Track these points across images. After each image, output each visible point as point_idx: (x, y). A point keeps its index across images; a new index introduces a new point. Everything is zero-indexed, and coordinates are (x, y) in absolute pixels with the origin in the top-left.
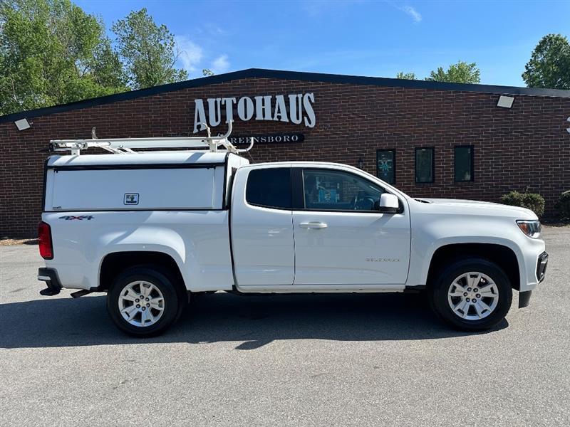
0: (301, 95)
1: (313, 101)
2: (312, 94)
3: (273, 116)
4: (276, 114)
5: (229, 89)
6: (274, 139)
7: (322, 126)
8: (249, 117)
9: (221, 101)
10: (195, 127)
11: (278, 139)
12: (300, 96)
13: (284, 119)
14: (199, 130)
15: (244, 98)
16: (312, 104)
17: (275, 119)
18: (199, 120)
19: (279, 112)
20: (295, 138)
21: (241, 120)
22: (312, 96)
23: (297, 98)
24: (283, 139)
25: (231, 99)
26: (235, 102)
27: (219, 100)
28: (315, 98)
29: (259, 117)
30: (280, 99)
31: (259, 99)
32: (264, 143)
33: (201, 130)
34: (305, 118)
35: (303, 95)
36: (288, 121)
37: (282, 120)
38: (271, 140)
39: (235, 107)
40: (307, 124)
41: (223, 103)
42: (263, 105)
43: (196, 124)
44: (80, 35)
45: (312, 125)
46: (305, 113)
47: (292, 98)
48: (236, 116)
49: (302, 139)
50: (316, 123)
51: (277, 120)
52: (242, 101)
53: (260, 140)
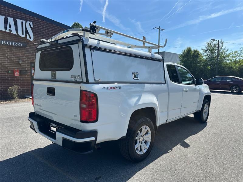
1: (32, 27)
3: (6, 29)
4: (8, 28)
6: (6, 43)
11: (9, 43)
12: (24, 22)
13: (14, 32)
17: (8, 31)
19: (10, 27)
20: (20, 45)
22: (31, 23)
23: (22, 22)
24: (12, 44)
28: (33, 25)
34: (27, 35)
35: (26, 22)
37: (12, 32)
45: (32, 40)
46: (27, 32)
47: (19, 22)
49: (25, 46)
50: (34, 39)
51: (9, 32)
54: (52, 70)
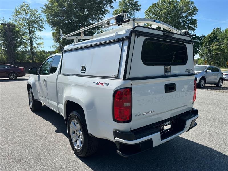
54: (165, 65)
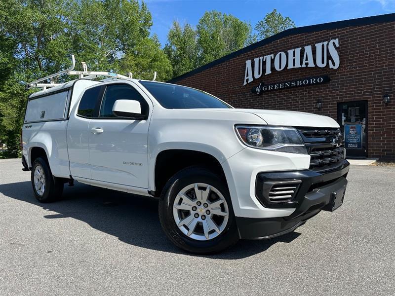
0: (327, 42)
1: (337, 45)
2: (337, 39)
3: (301, 64)
4: (304, 62)
5: (271, 48)
6: (302, 82)
7: (348, 66)
8: (283, 67)
9: (263, 59)
10: (245, 81)
11: (306, 82)
12: (325, 43)
13: (311, 64)
14: (247, 83)
15: (280, 53)
16: (336, 48)
17: (304, 66)
18: (247, 76)
19: (307, 59)
20: (320, 80)
21: (277, 71)
22: (336, 41)
23: (323, 45)
24: (310, 82)
25: (270, 56)
26: (273, 58)
27: (261, 58)
28: (339, 43)
29: (290, 66)
30: (308, 49)
31: (291, 52)
32: (294, 87)
33: (249, 82)
34: (330, 61)
35: (329, 42)
36: (314, 66)
37: (309, 66)
38: (299, 84)
39: (273, 61)
40: (331, 66)
41: (264, 60)
42: (294, 56)
43: (246, 78)
44: (237, 34)
45: (336, 67)
46: (329, 57)
47: (319, 46)
48: (273, 68)
49: (327, 80)
52: (278, 55)
53: (290, 84)
